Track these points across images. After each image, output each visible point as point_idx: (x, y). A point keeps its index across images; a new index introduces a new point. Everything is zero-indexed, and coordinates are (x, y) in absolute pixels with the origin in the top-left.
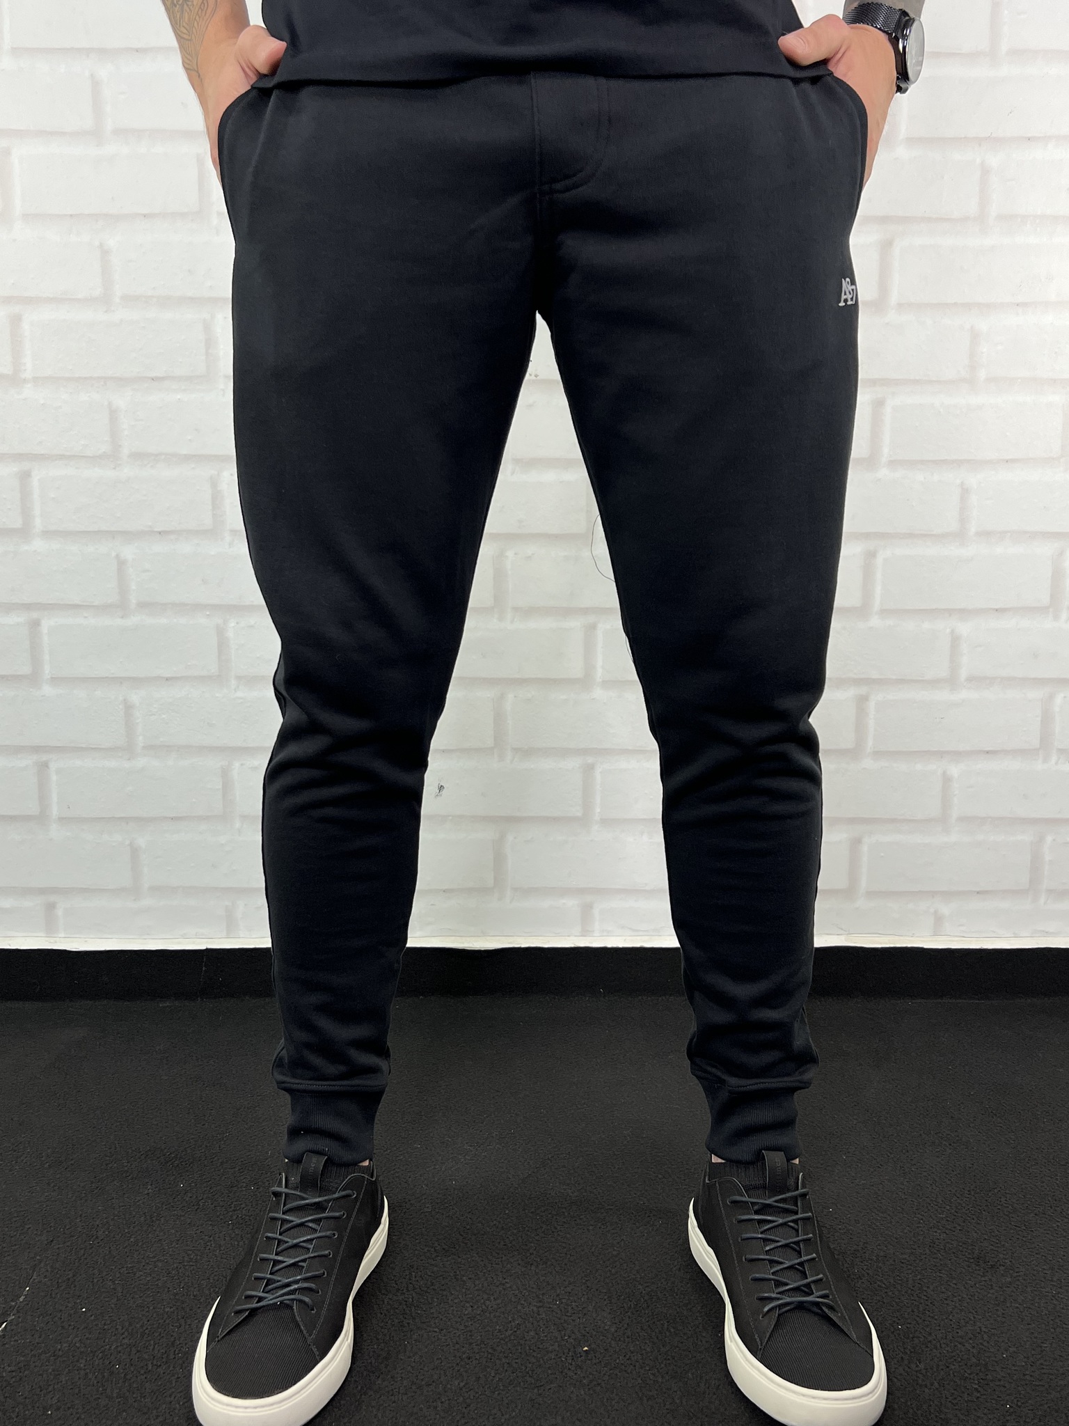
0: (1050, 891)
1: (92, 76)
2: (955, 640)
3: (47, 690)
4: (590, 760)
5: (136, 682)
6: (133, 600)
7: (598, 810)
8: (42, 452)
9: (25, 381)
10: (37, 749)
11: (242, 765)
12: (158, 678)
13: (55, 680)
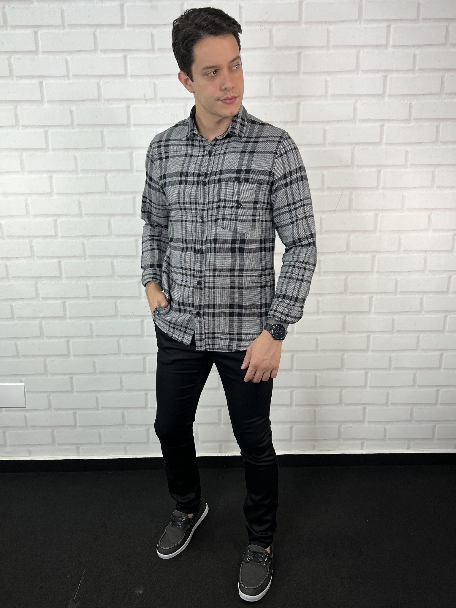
0: (343, 439)
1: (82, 242)
2: (316, 377)
3: (75, 394)
4: (220, 408)
5: (99, 391)
6: (97, 371)
7: (223, 421)
8: (73, 335)
9: (67, 318)
10: (73, 409)
11: (127, 411)
12: (105, 391)
13: (78, 392)
